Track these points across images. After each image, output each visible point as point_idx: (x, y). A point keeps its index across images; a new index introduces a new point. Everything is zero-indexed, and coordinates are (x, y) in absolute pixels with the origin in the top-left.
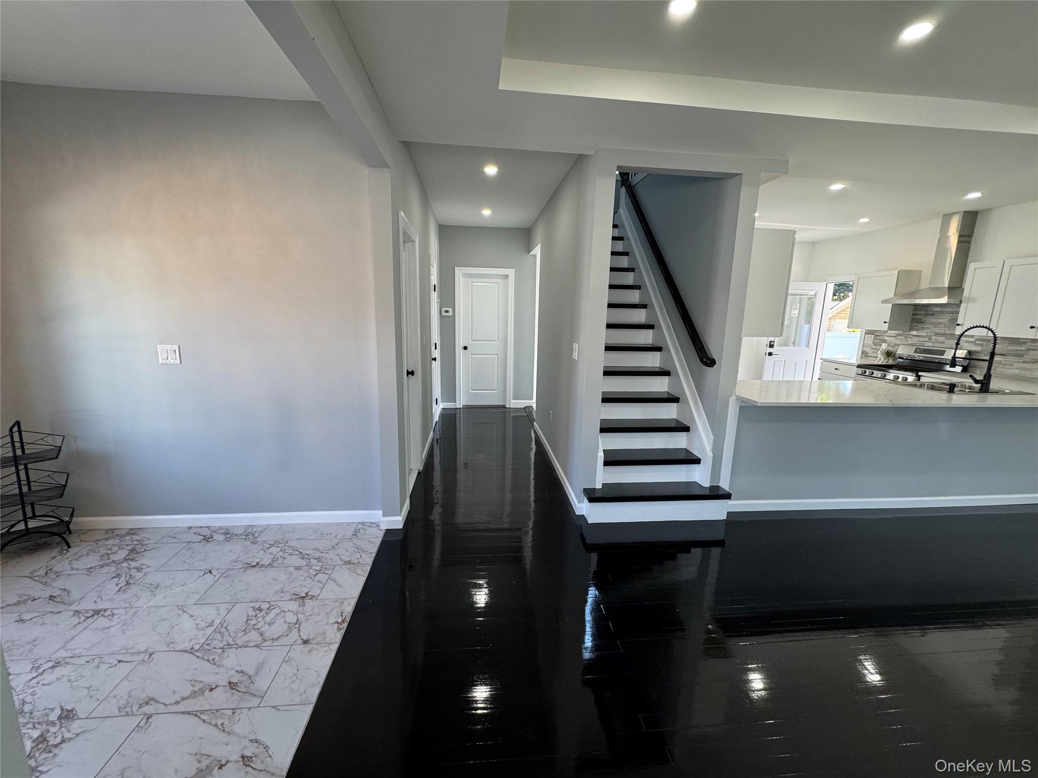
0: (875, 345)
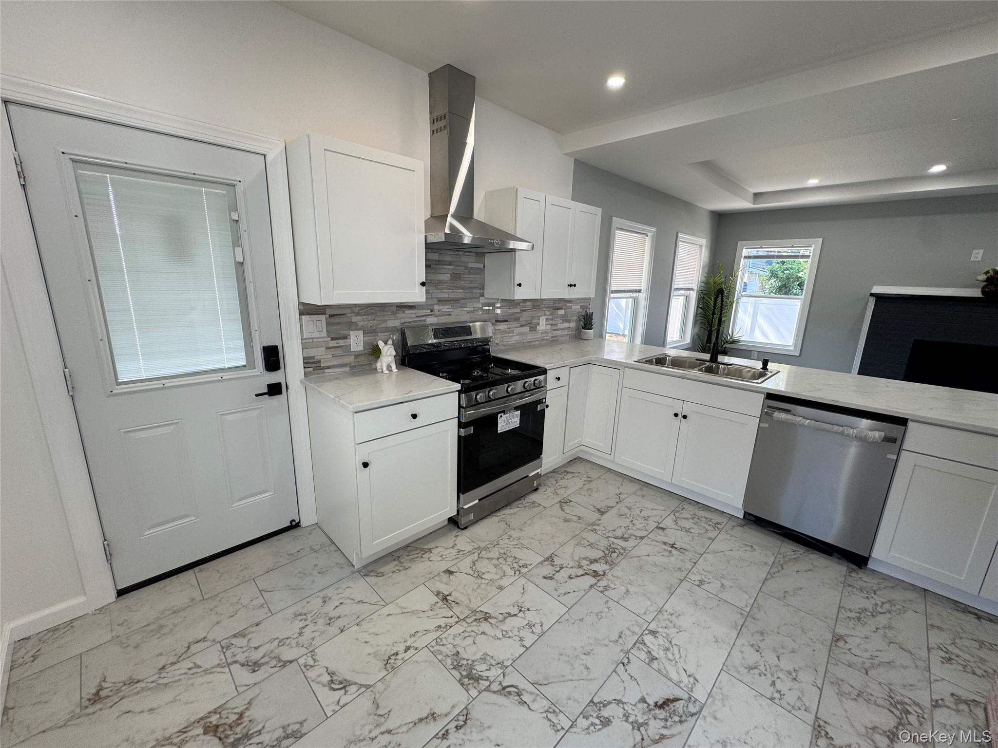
0: (332, 339)
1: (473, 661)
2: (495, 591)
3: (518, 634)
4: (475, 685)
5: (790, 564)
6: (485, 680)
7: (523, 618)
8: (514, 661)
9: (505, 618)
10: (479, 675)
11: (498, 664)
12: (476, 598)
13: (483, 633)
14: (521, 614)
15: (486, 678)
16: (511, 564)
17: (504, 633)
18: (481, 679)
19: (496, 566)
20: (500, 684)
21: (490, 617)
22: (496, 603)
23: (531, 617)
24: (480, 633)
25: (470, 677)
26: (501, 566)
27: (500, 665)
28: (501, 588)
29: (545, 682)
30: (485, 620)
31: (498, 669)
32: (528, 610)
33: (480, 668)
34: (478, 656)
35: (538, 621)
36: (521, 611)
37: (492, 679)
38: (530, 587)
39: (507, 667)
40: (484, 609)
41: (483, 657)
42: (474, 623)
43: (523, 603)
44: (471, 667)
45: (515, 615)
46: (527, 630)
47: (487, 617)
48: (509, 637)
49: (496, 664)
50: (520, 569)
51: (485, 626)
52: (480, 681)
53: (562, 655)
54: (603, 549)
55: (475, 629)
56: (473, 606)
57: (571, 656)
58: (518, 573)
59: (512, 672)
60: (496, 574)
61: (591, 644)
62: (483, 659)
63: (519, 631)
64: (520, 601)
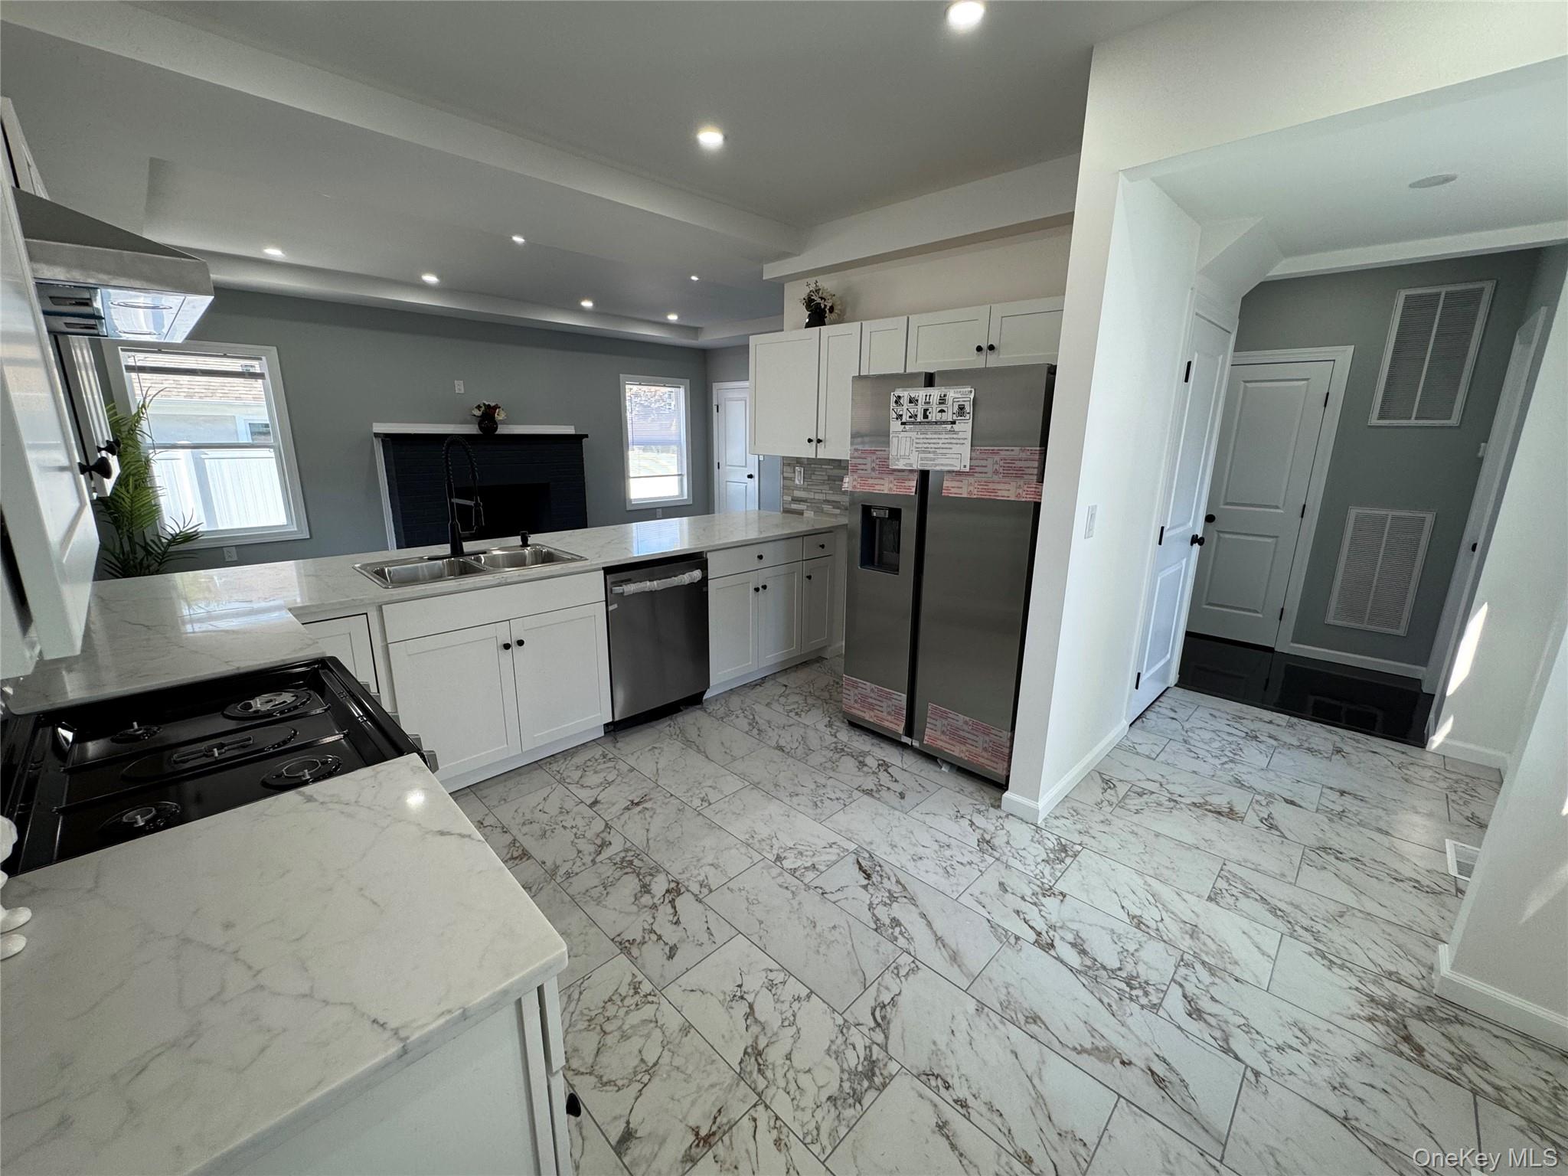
1: (842, 1071)
2: (692, 1040)
3: (787, 1004)
4: (881, 1065)
5: (688, 736)
6: (871, 1051)
7: (756, 995)
8: (834, 1010)
9: (756, 1021)
10: (865, 1060)
11: (842, 1032)
12: (709, 1075)
13: (788, 1057)
14: (750, 998)
15: (868, 1050)
16: (625, 1009)
17: (786, 1023)
18: (871, 1056)
19: (625, 1037)
20: (872, 1029)
21: (754, 1047)
22: (723, 1037)
23: (754, 983)
24: (788, 1062)
25: (870, 1074)
26: (625, 1027)
27: (845, 1031)
28: (687, 1028)
29: (861, 974)
30: (761, 1055)
31: (851, 1032)
32: (740, 986)
33: (852, 1060)
34: (831, 1062)
35: (764, 974)
36: (742, 998)
37: (868, 1042)
38: (690, 980)
39: (846, 1021)
40: (734, 1056)
41: (834, 1056)
42: (769, 1074)
43: (725, 993)
44: (854, 1073)
45: (751, 1006)
46: (779, 992)
47: (755, 1052)
48: (794, 1016)
49: (844, 1035)
50: (642, 994)
51: (774, 1055)
52: (874, 1058)
53: (818, 951)
54: (620, 873)
55: (780, 1073)
56: (729, 1077)
57: (819, 940)
58: (650, 998)
59: (852, 1013)
60: (648, 1036)
61: (799, 918)
62: (838, 1055)
63: (783, 1002)
64: (721, 997)
